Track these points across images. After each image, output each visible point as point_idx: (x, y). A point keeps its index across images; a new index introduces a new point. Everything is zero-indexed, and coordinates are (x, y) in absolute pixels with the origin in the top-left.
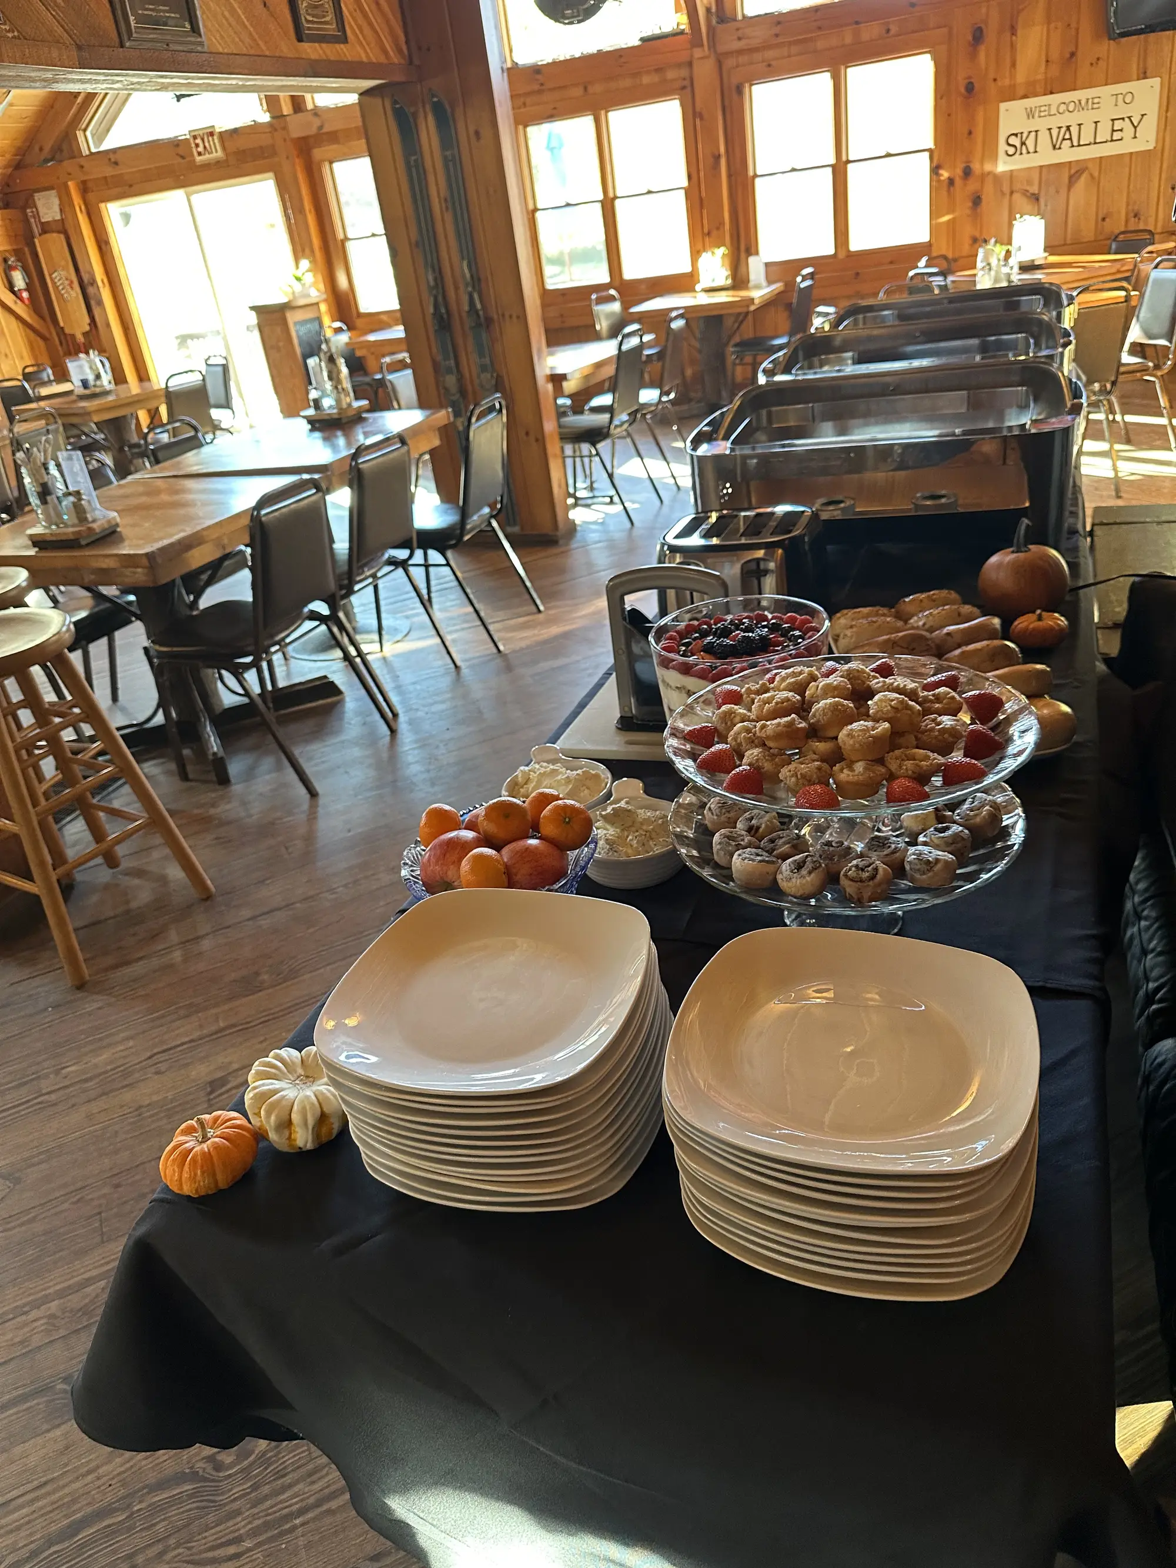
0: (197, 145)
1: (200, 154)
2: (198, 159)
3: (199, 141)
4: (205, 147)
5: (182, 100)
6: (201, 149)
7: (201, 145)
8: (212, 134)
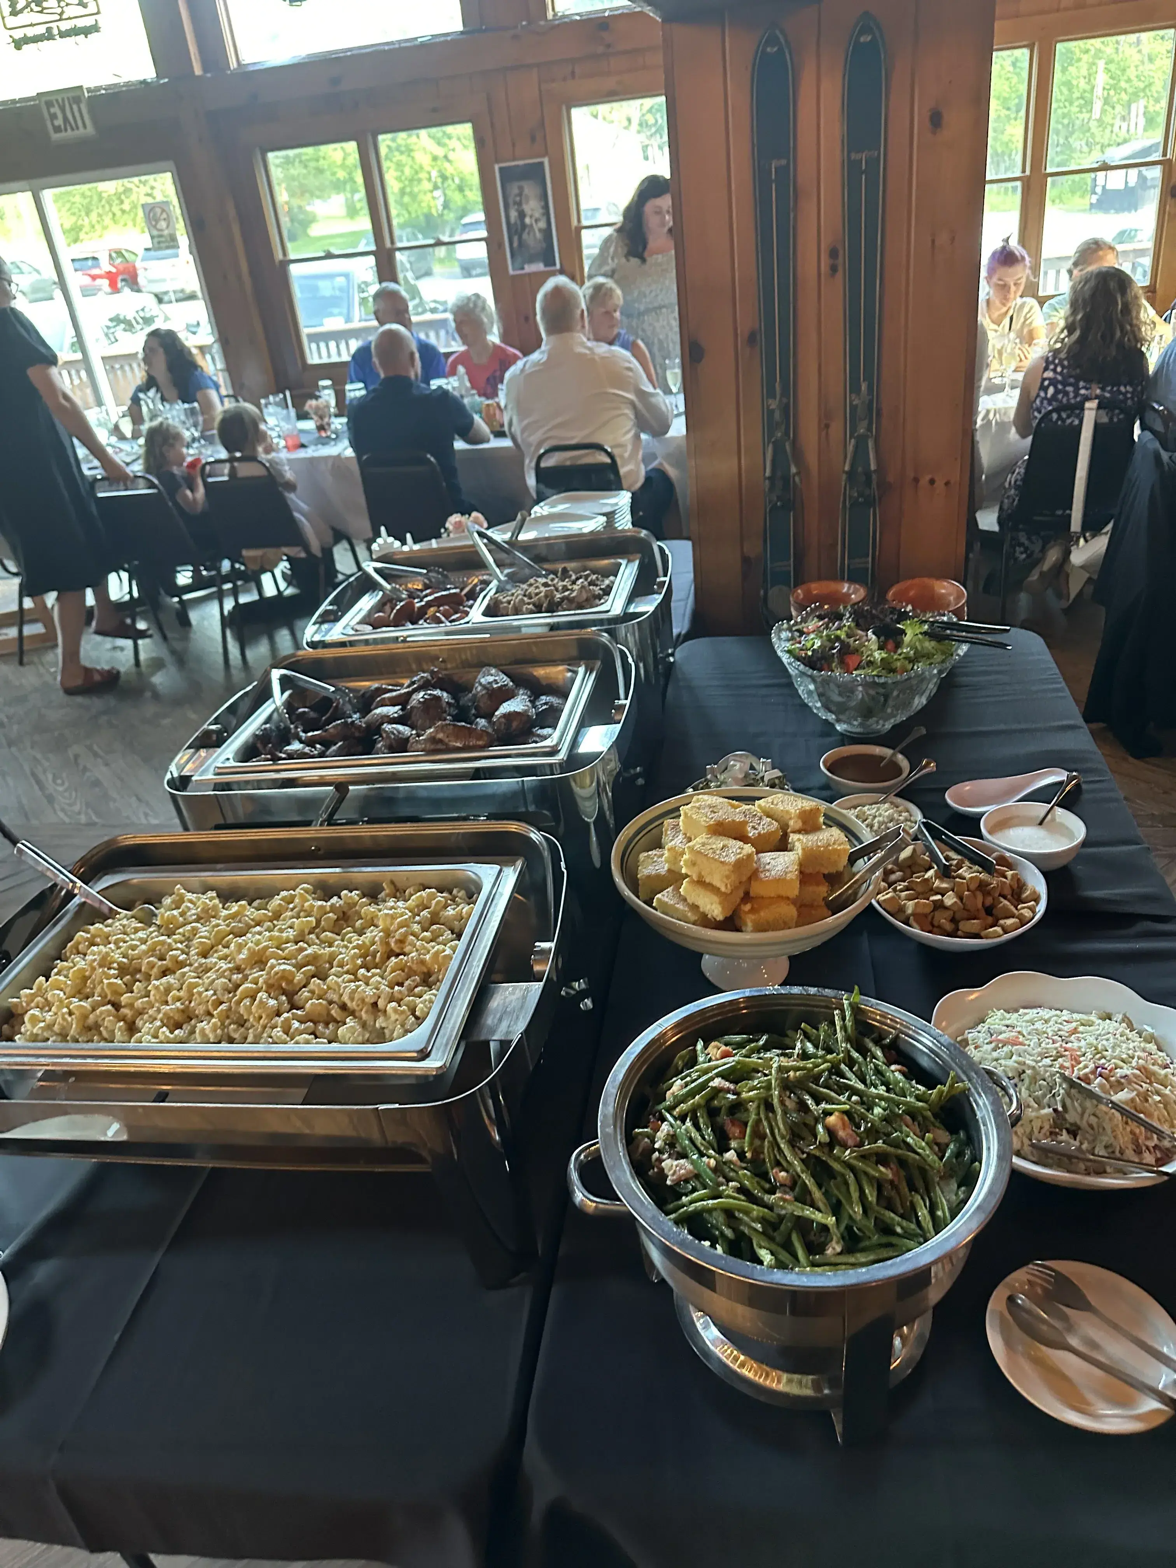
0: (53, 117)
1: (57, 129)
2: (55, 136)
3: (56, 110)
4: (65, 119)
5: (25, 47)
6: (59, 122)
7: (60, 116)
8: (77, 100)
